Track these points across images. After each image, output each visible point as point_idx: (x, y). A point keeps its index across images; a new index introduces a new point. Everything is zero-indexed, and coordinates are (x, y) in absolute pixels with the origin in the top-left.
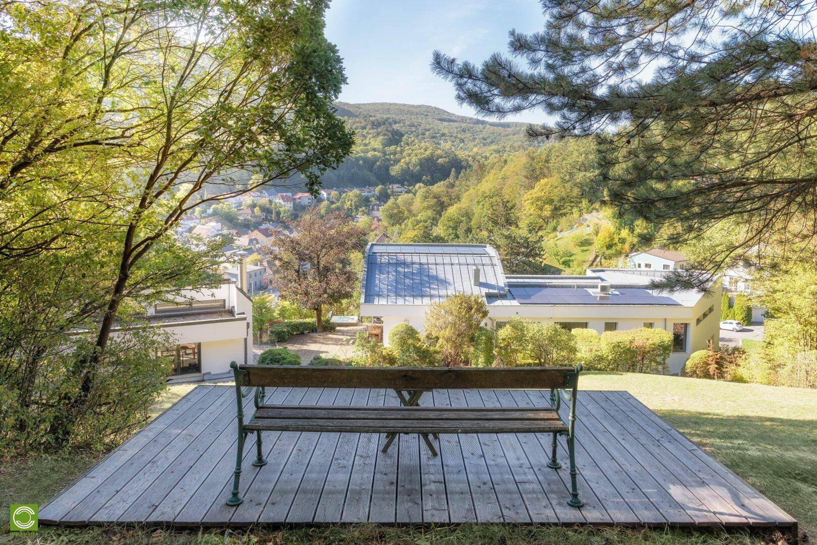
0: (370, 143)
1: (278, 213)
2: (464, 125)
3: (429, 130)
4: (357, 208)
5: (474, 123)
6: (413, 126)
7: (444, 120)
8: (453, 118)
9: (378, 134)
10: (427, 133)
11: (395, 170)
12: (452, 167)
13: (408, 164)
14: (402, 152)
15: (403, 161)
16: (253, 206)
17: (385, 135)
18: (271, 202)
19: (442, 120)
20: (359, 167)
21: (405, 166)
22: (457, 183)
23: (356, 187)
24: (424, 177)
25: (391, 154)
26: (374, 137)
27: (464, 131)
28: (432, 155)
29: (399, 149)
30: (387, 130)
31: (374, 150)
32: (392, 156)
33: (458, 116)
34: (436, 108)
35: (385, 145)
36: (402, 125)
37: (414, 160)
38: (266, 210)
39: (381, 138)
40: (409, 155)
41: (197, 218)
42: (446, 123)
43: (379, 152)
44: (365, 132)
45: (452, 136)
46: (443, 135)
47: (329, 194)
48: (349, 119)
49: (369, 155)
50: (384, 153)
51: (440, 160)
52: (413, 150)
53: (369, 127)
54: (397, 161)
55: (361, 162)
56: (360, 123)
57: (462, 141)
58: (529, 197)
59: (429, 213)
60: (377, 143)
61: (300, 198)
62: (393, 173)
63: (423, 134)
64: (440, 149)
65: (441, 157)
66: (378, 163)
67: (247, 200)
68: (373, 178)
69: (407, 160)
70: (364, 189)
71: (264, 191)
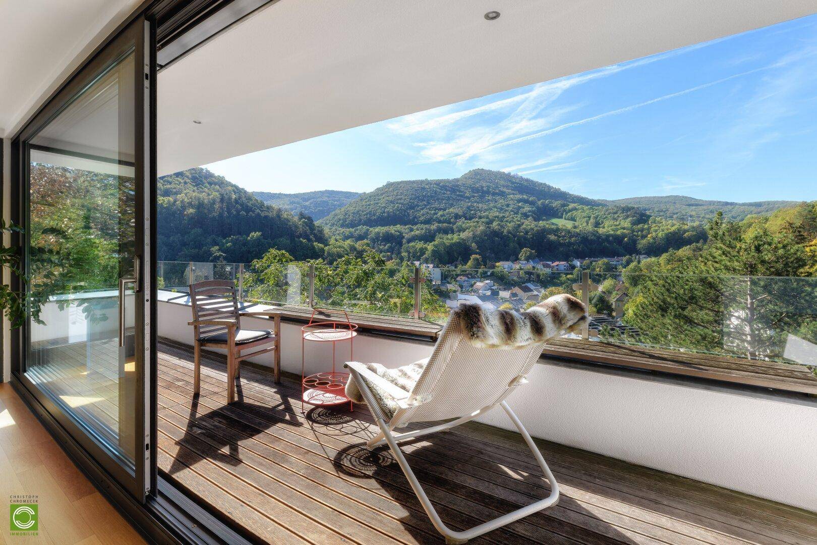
0: (620, 223)
1: (538, 276)
2: (711, 207)
3: (677, 214)
5: (723, 205)
6: (662, 211)
7: (692, 205)
8: (700, 203)
9: (628, 217)
10: (675, 216)
11: (642, 243)
12: (701, 239)
13: (654, 239)
14: (649, 229)
15: (649, 236)
16: (520, 271)
17: (633, 217)
18: (534, 267)
19: (689, 205)
20: (609, 242)
21: (652, 241)
22: (705, 247)
23: (605, 257)
25: (639, 231)
26: (624, 219)
27: (712, 211)
28: (678, 230)
29: (646, 226)
30: (635, 214)
31: (624, 228)
32: (640, 233)
33: (706, 202)
34: (683, 197)
35: (633, 224)
36: (651, 211)
37: (661, 234)
38: (529, 273)
39: (630, 219)
40: (656, 231)
41: (478, 278)
42: (694, 207)
43: (627, 229)
44: (616, 216)
45: (700, 217)
46: (691, 216)
47: (581, 263)
48: (602, 208)
49: (619, 233)
50: (633, 231)
51: (687, 234)
52: (659, 227)
53: (620, 212)
54: (644, 237)
55: (611, 238)
60: (626, 223)
61: (557, 265)
62: (640, 246)
63: (671, 216)
64: (687, 225)
65: (688, 231)
66: (626, 239)
67: (517, 266)
68: (621, 250)
69: (654, 234)
70: (613, 259)
71: (530, 261)
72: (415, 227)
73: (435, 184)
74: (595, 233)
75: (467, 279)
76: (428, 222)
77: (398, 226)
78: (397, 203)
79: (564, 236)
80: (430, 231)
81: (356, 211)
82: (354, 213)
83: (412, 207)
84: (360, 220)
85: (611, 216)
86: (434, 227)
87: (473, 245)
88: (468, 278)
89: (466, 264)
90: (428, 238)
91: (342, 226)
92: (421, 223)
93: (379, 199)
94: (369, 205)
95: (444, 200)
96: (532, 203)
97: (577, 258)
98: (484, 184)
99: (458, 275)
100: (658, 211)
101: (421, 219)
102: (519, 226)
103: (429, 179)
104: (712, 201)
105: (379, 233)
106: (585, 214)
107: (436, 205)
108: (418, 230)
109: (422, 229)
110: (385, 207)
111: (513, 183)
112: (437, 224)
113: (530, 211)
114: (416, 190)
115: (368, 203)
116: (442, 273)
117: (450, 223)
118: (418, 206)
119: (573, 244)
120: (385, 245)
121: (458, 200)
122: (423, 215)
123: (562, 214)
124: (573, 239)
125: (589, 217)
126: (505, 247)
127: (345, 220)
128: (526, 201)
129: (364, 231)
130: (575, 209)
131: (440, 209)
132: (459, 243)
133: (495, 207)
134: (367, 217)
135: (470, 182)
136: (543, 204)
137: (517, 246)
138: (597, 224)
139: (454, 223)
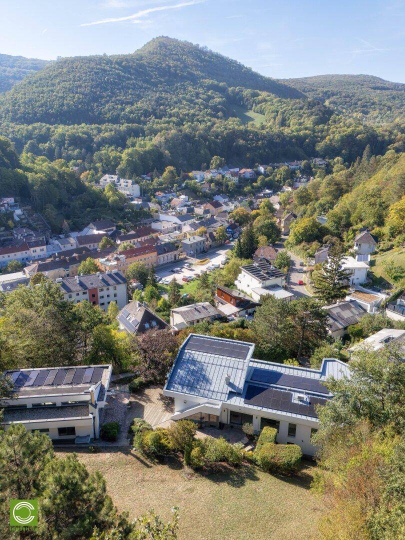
0: (304, 122)
1: (227, 186)
2: (394, 92)
3: (361, 100)
4: (284, 181)
6: (348, 97)
7: (378, 88)
8: (387, 86)
9: (312, 114)
10: (359, 103)
11: (320, 146)
12: (368, 144)
13: (331, 140)
14: (328, 129)
15: (327, 138)
16: (211, 181)
17: (316, 115)
18: (223, 177)
19: (375, 88)
20: (292, 144)
21: (328, 142)
23: (287, 162)
24: (343, 151)
25: (319, 132)
26: (308, 117)
27: (394, 98)
28: (353, 132)
29: (326, 127)
30: (320, 110)
31: (306, 129)
32: (319, 134)
33: (392, 83)
34: (372, 77)
35: (315, 124)
37: (337, 136)
38: (219, 184)
39: (313, 117)
40: (334, 133)
41: (174, 192)
42: (378, 92)
43: (310, 130)
44: (302, 111)
45: (381, 104)
46: (373, 104)
47: (265, 169)
48: (291, 101)
49: (301, 133)
50: (314, 131)
51: (359, 136)
52: (337, 128)
53: (305, 107)
54: (323, 138)
55: (294, 140)
56: (300, 103)
57: (390, 108)
58: (395, 207)
59: (329, 198)
60: (309, 122)
61: (244, 173)
62: (317, 149)
63: (356, 104)
64: (362, 125)
65: (360, 133)
66: (307, 140)
67: (208, 175)
68: (301, 152)
69: (331, 137)
70: (293, 163)
71: (220, 169)
72: (103, 127)
73: (117, 63)
74: (280, 135)
75: (164, 195)
76: (115, 120)
77: (83, 125)
78: (77, 93)
79: (252, 140)
80: (119, 132)
81: (27, 100)
82: (25, 103)
83: (96, 99)
84: (35, 114)
85: (297, 112)
86: (123, 127)
87: (167, 152)
88: (166, 193)
89: (162, 174)
90: (120, 142)
91: (14, 120)
92: (109, 121)
93: (53, 85)
94: (42, 93)
95: (129, 88)
96: (222, 91)
97: (262, 164)
98: (171, 63)
99: (156, 190)
100: (345, 97)
101: (108, 116)
102: (210, 127)
103: (109, 54)
104: (397, 84)
105: (63, 135)
106: (273, 108)
107: (122, 97)
108: (107, 131)
109: (111, 130)
110: (63, 98)
111: (203, 60)
112: (126, 125)
113: (219, 103)
114: (96, 73)
115: (40, 89)
116: (141, 189)
117: (139, 122)
118: (102, 97)
119: (259, 148)
120: (73, 150)
121: (145, 88)
122: (109, 110)
123: (252, 106)
124: (260, 143)
125: (277, 112)
126: (197, 153)
127: (15, 112)
128: (216, 88)
129: (44, 130)
130: (265, 101)
131: (127, 103)
132: (153, 150)
133: (184, 98)
134: (42, 110)
135: (156, 59)
136: (233, 91)
137: (208, 152)
138: (283, 123)
139: (145, 123)
